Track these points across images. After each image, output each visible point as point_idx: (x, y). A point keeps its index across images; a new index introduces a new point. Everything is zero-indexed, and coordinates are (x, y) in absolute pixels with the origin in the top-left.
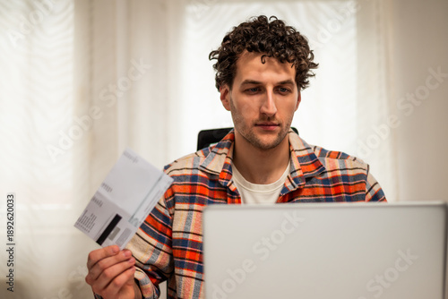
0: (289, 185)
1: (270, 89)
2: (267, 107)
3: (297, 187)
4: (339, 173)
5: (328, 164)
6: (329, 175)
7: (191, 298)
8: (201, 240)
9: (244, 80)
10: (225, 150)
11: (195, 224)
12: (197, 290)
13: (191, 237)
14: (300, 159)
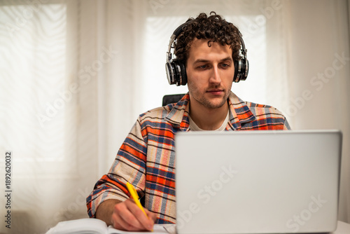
0: (229, 128)
1: (215, 65)
3: (235, 129)
4: (265, 117)
5: (257, 111)
6: (257, 118)
7: (160, 211)
8: (167, 169)
9: (196, 60)
10: (183, 107)
11: (164, 158)
12: (164, 206)
13: (160, 167)
14: (237, 110)
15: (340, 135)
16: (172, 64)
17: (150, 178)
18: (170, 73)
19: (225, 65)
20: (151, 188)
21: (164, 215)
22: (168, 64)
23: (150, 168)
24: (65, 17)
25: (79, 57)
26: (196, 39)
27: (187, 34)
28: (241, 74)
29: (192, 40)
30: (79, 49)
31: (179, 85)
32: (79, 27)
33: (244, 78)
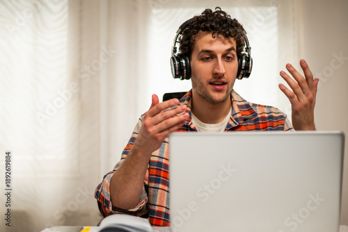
0: (231, 123)
1: (219, 56)
2: (219, 69)
3: (238, 124)
4: (267, 115)
5: (258, 111)
6: (259, 116)
7: (165, 205)
9: (200, 50)
10: (186, 102)
11: (167, 152)
12: (168, 200)
13: (164, 161)
14: (240, 107)
15: (342, 136)
16: (177, 58)
17: (154, 172)
18: (175, 68)
19: (229, 58)
20: (155, 182)
21: (169, 209)
22: (173, 58)
23: (154, 162)
24: (66, 9)
25: (80, 50)
26: (201, 31)
27: (192, 27)
28: (244, 71)
29: (197, 32)
30: (81, 42)
31: (183, 79)
32: (81, 19)
33: (247, 75)
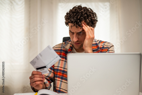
7: (59, 87)
8: (62, 69)
10: (70, 42)
11: (61, 64)
12: (61, 84)
13: (59, 68)
21: (61, 88)
24: (24, 3)
25: (30, 20)
32: (30, 7)
